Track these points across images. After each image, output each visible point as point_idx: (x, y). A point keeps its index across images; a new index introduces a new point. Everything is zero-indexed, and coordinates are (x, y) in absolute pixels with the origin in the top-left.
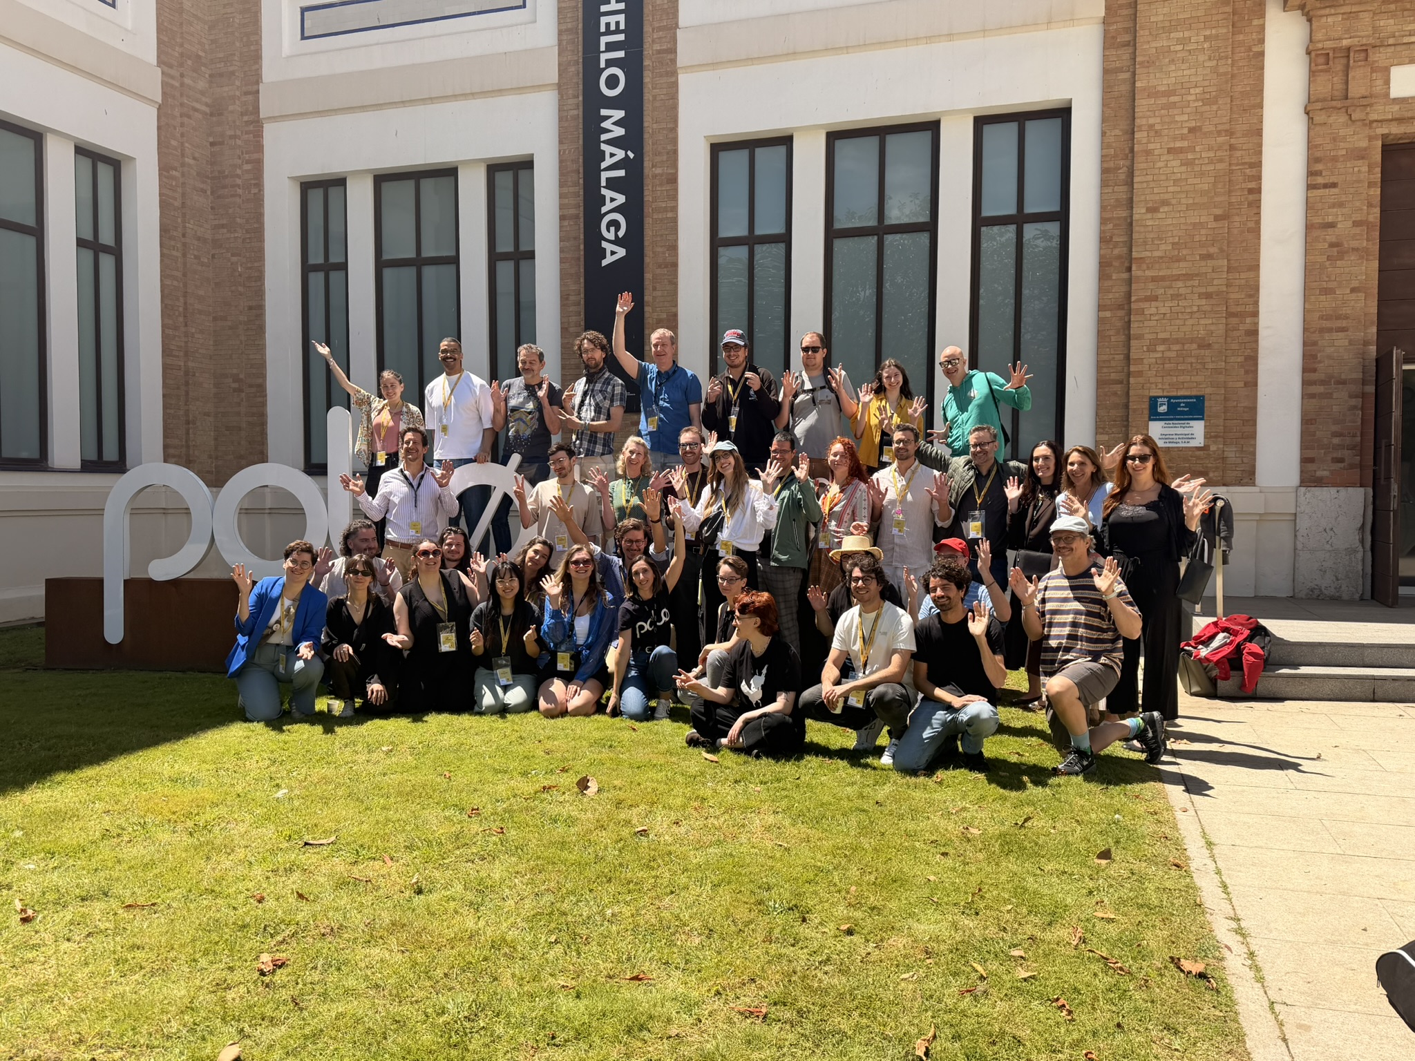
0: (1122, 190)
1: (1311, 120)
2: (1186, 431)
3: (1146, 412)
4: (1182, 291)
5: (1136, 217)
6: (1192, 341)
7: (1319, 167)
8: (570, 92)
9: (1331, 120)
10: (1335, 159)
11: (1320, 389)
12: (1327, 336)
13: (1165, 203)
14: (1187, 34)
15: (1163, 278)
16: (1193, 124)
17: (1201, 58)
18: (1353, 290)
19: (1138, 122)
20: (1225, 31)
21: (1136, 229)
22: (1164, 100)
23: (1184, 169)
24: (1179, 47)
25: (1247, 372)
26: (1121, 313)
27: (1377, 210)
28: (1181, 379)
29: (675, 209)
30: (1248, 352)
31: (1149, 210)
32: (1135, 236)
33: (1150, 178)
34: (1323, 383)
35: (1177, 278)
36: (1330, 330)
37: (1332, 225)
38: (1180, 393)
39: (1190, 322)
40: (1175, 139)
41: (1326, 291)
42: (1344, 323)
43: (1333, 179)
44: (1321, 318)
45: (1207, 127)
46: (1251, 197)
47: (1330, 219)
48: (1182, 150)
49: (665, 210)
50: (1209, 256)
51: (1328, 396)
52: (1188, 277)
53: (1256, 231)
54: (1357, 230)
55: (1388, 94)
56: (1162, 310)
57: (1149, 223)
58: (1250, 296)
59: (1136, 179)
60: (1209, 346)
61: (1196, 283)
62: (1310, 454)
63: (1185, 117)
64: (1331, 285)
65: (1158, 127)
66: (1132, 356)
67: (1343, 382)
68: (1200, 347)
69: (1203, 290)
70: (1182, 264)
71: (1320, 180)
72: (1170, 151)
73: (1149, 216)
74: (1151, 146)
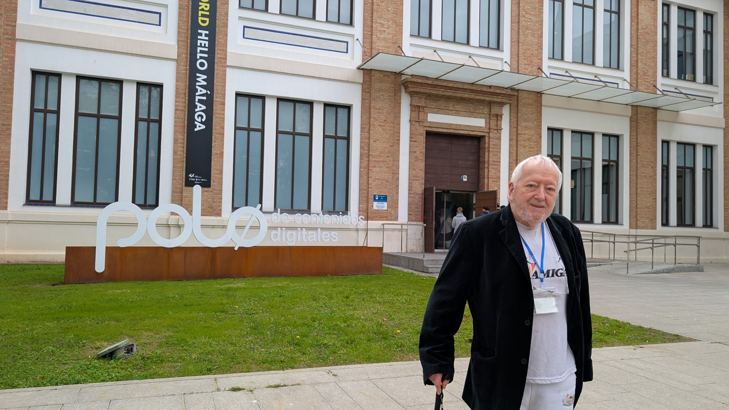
0: (366, 135)
1: (411, 123)
2: (383, 205)
3: (373, 199)
4: (382, 165)
5: (371, 143)
6: (384, 180)
7: (413, 136)
8: (182, 64)
9: (416, 124)
10: (416, 135)
11: (412, 195)
12: (414, 181)
13: (378, 140)
14: (384, 93)
15: (377, 161)
16: (385, 119)
17: (387, 101)
18: (420, 170)
19: (371, 115)
20: (392, 95)
21: (371, 146)
22: (378, 111)
23: (382, 131)
24: (382, 97)
25: (396, 190)
26: (366, 170)
27: (425, 149)
28: (381, 190)
29: (224, 114)
30: (397, 184)
31: (375, 141)
32: (370, 148)
33: (374, 132)
34: (413, 194)
35: (381, 162)
36: (415, 180)
37: (415, 152)
38: (381, 194)
39: (383, 174)
40: (380, 122)
41: (414, 169)
42: (418, 178)
43: (416, 140)
44: (413, 176)
45: (388, 121)
46: (398, 142)
47: (415, 150)
48: (382, 126)
49: (221, 114)
50: (388, 157)
51: (414, 197)
52: (383, 162)
53: (399, 151)
54: (421, 154)
55: (427, 120)
56: (377, 170)
57: (374, 145)
58: (397, 169)
59: (371, 132)
60: (388, 182)
61: (385, 163)
62: (410, 213)
63: (383, 117)
64: (415, 168)
65: (376, 118)
66: (370, 182)
67: (418, 194)
68: (386, 182)
69: (387, 166)
70: (382, 158)
71: (413, 140)
72: (379, 125)
73: (374, 143)
74: (375, 123)
